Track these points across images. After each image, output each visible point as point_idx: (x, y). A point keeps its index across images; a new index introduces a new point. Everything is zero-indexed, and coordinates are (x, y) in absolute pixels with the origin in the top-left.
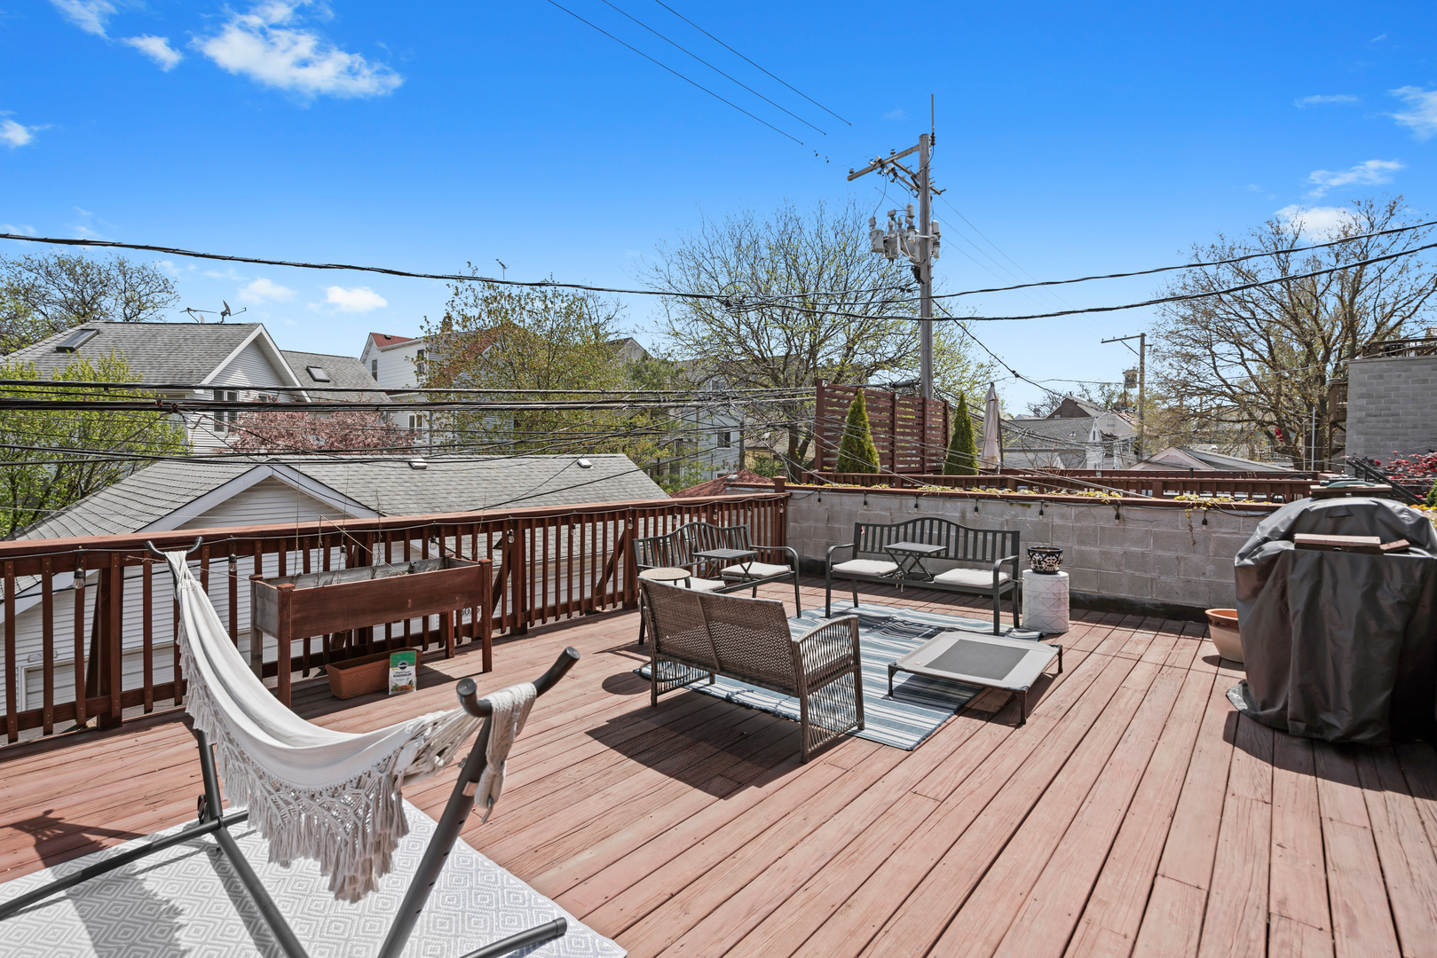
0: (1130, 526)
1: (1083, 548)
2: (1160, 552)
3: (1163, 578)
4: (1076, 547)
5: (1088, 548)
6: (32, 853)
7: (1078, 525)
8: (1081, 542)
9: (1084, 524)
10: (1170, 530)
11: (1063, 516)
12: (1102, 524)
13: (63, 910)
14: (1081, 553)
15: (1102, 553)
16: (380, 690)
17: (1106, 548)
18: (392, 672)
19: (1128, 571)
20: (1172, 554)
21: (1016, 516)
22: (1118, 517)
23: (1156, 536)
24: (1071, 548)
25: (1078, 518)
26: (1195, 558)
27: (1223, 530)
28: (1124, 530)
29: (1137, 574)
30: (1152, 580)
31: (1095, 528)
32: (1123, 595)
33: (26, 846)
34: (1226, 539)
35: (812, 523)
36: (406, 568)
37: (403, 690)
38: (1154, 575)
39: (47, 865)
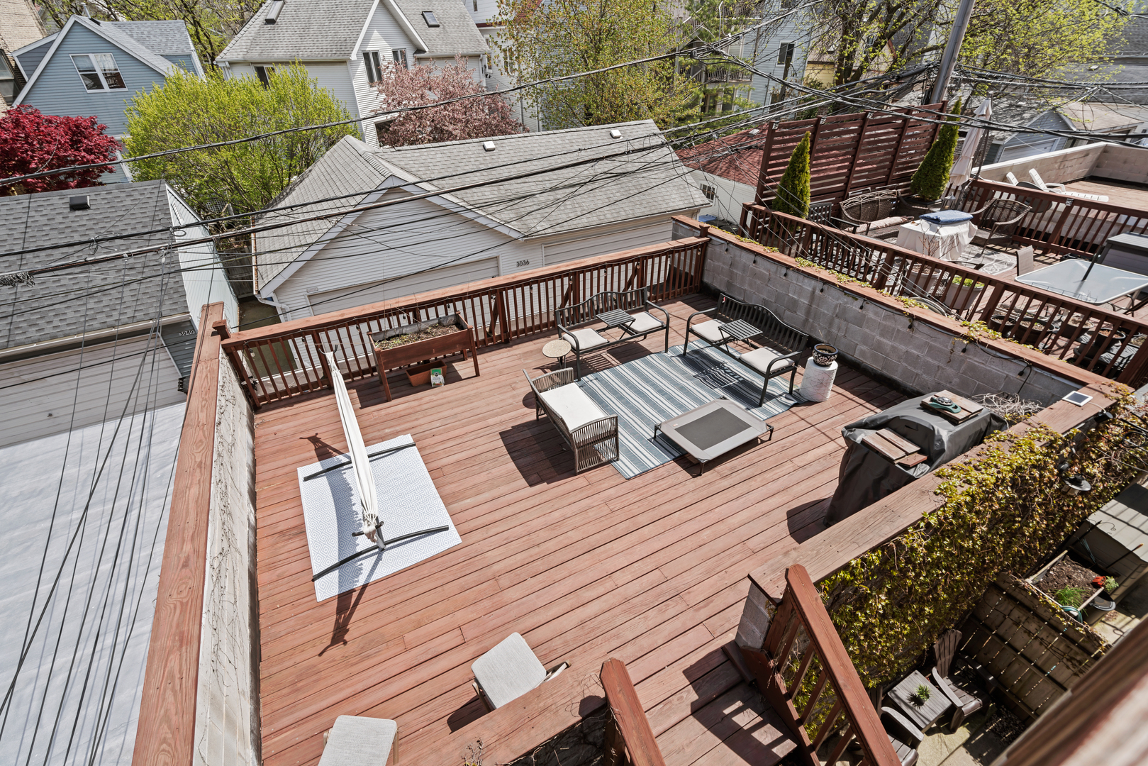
0: (916, 335)
1: (882, 339)
2: (929, 359)
3: (924, 376)
4: (878, 337)
5: (885, 340)
6: (314, 453)
7: (884, 323)
8: (882, 335)
9: (888, 323)
10: (941, 346)
11: (876, 314)
12: (899, 327)
13: (323, 480)
14: (879, 342)
15: (893, 347)
16: (428, 385)
17: (896, 344)
18: (432, 377)
19: (905, 364)
20: (936, 363)
21: (846, 303)
22: (910, 327)
23: (931, 348)
24: (874, 336)
25: (885, 318)
26: (950, 371)
27: (976, 359)
28: (912, 337)
29: (909, 368)
30: (917, 374)
31: (894, 329)
32: (895, 377)
33: (311, 450)
34: (975, 365)
35: (720, 264)
36: (437, 321)
37: (437, 386)
38: (920, 372)
39: (319, 460)
